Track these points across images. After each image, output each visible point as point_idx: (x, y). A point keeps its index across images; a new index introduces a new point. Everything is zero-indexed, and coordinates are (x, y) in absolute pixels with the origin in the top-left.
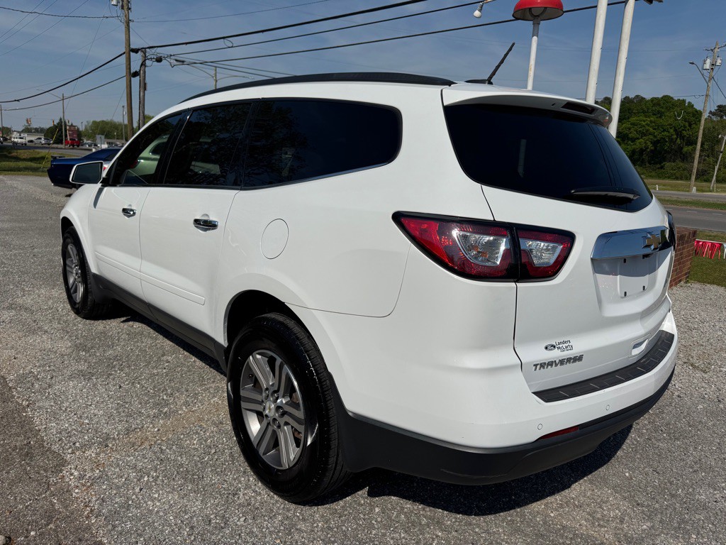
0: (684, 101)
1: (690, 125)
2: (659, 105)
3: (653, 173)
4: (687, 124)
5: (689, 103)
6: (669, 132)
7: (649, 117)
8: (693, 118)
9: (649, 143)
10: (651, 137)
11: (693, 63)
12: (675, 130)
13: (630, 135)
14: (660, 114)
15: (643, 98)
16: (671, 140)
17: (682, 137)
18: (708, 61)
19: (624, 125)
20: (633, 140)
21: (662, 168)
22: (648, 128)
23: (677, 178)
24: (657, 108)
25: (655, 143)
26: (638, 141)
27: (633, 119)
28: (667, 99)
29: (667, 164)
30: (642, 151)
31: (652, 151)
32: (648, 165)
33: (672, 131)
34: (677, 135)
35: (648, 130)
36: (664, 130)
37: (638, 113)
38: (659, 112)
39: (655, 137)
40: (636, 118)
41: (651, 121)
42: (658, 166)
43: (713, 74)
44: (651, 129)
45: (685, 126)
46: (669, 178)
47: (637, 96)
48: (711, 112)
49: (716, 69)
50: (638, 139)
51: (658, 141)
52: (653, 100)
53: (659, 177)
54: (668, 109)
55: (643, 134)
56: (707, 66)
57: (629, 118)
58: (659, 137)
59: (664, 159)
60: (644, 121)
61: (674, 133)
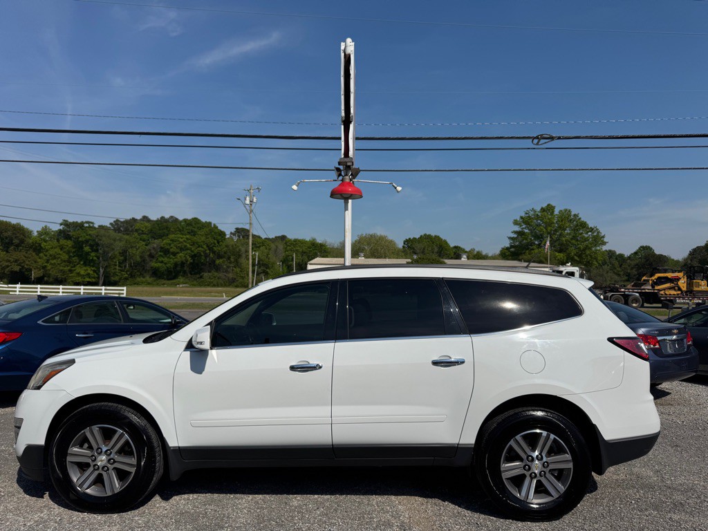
0: (210, 223)
1: (218, 242)
2: (191, 225)
3: (195, 282)
4: (216, 241)
5: (214, 225)
6: (202, 247)
7: (185, 235)
8: (219, 237)
9: (188, 257)
10: (189, 251)
11: (239, 199)
12: (208, 246)
13: (171, 250)
14: (193, 233)
15: (177, 219)
16: (207, 256)
17: (214, 252)
18: (248, 198)
19: (164, 242)
20: (174, 254)
21: (201, 277)
22: (185, 244)
23: (214, 286)
24: (190, 228)
25: (193, 257)
26: (178, 255)
27: (171, 236)
28: (196, 221)
29: (206, 274)
30: (183, 264)
31: (191, 263)
32: (189, 275)
33: (205, 247)
34: (209, 250)
35: (185, 246)
36: (199, 247)
37: (175, 231)
38: (192, 231)
39: (192, 251)
40: (173, 236)
41: (187, 239)
42: (198, 276)
43: (252, 208)
44: (188, 245)
45: (214, 243)
46: (208, 285)
47: (172, 217)
48: (231, 233)
49: (253, 205)
50: (178, 253)
51: (195, 255)
52: (185, 220)
53: (200, 285)
54: (200, 228)
55: (182, 249)
56: (248, 202)
57: (167, 235)
58: (196, 251)
59: (202, 270)
60: (182, 238)
61: (207, 249)
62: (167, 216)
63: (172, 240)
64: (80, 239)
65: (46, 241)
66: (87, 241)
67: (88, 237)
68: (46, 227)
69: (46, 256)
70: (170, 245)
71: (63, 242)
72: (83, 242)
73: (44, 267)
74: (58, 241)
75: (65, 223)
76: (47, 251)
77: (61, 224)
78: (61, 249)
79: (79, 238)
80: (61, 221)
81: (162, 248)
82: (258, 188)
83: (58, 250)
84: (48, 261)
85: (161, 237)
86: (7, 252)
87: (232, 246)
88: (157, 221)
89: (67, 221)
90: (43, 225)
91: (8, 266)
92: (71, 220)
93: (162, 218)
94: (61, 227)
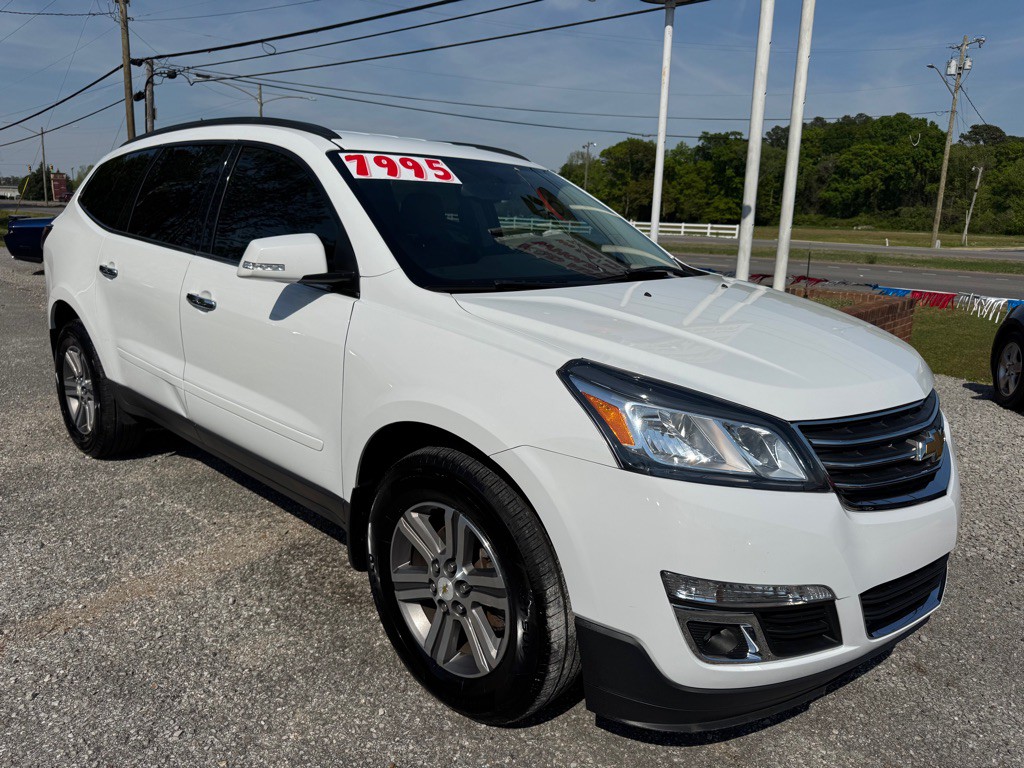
0: (925, 120)
1: (934, 154)
2: (891, 126)
3: (885, 223)
4: (930, 153)
5: (932, 123)
6: (905, 164)
7: (877, 144)
9: (878, 181)
10: (880, 172)
11: (932, 67)
12: (914, 162)
13: (852, 170)
14: (893, 140)
15: (868, 119)
16: (910, 177)
17: (924, 172)
18: (954, 63)
19: (842, 157)
20: (856, 177)
21: (897, 214)
22: (876, 159)
23: (917, 229)
25: (886, 181)
26: (862, 178)
27: (855, 148)
28: (901, 118)
29: (905, 209)
30: (868, 192)
31: (882, 191)
32: (877, 211)
33: (909, 162)
34: (917, 167)
35: (876, 163)
36: (899, 162)
37: (863, 138)
38: (891, 137)
39: (886, 171)
40: (858, 146)
41: (880, 150)
42: (891, 212)
43: (961, 81)
44: (881, 161)
45: (927, 156)
46: (906, 228)
47: (861, 115)
49: (964, 74)
50: (863, 175)
51: (891, 178)
52: (882, 119)
53: (893, 228)
54: (905, 132)
55: (870, 168)
56: (953, 70)
57: (849, 146)
58: (891, 172)
59: (900, 203)
60: (870, 149)
61: (912, 165)
62: (853, 115)
63: (855, 154)
64: (722, 159)
65: (680, 164)
66: (731, 161)
67: (732, 155)
68: (682, 143)
69: (680, 184)
70: (851, 161)
71: (701, 163)
72: (725, 163)
73: (676, 200)
74: (695, 163)
75: (705, 137)
76: (681, 177)
77: (700, 138)
78: (698, 174)
79: (720, 157)
80: (700, 134)
81: (837, 167)
82: (978, 41)
83: (693, 176)
84: (681, 192)
85: (838, 149)
86: (637, 181)
87: (960, 160)
88: (838, 123)
89: (707, 133)
90: (678, 141)
91: (636, 199)
92: (712, 132)
93: (846, 118)
94: (700, 143)
